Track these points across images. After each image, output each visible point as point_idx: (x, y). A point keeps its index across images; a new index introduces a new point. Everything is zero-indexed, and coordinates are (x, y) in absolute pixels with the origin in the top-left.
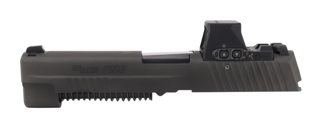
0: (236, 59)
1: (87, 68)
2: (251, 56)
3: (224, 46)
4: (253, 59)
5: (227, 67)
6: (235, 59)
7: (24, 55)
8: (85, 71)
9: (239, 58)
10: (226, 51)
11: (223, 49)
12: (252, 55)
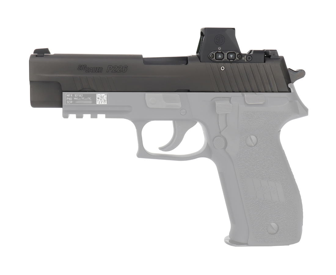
0: (231, 60)
1: (92, 68)
2: (244, 59)
3: (220, 49)
4: (246, 61)
5: (223, 68)
6: (229, 60)
7: (32, 56)
8: (90, 71)
9: (233, 59)
10: (221, 53)
11: (219, 52)
12: (245, 57)
